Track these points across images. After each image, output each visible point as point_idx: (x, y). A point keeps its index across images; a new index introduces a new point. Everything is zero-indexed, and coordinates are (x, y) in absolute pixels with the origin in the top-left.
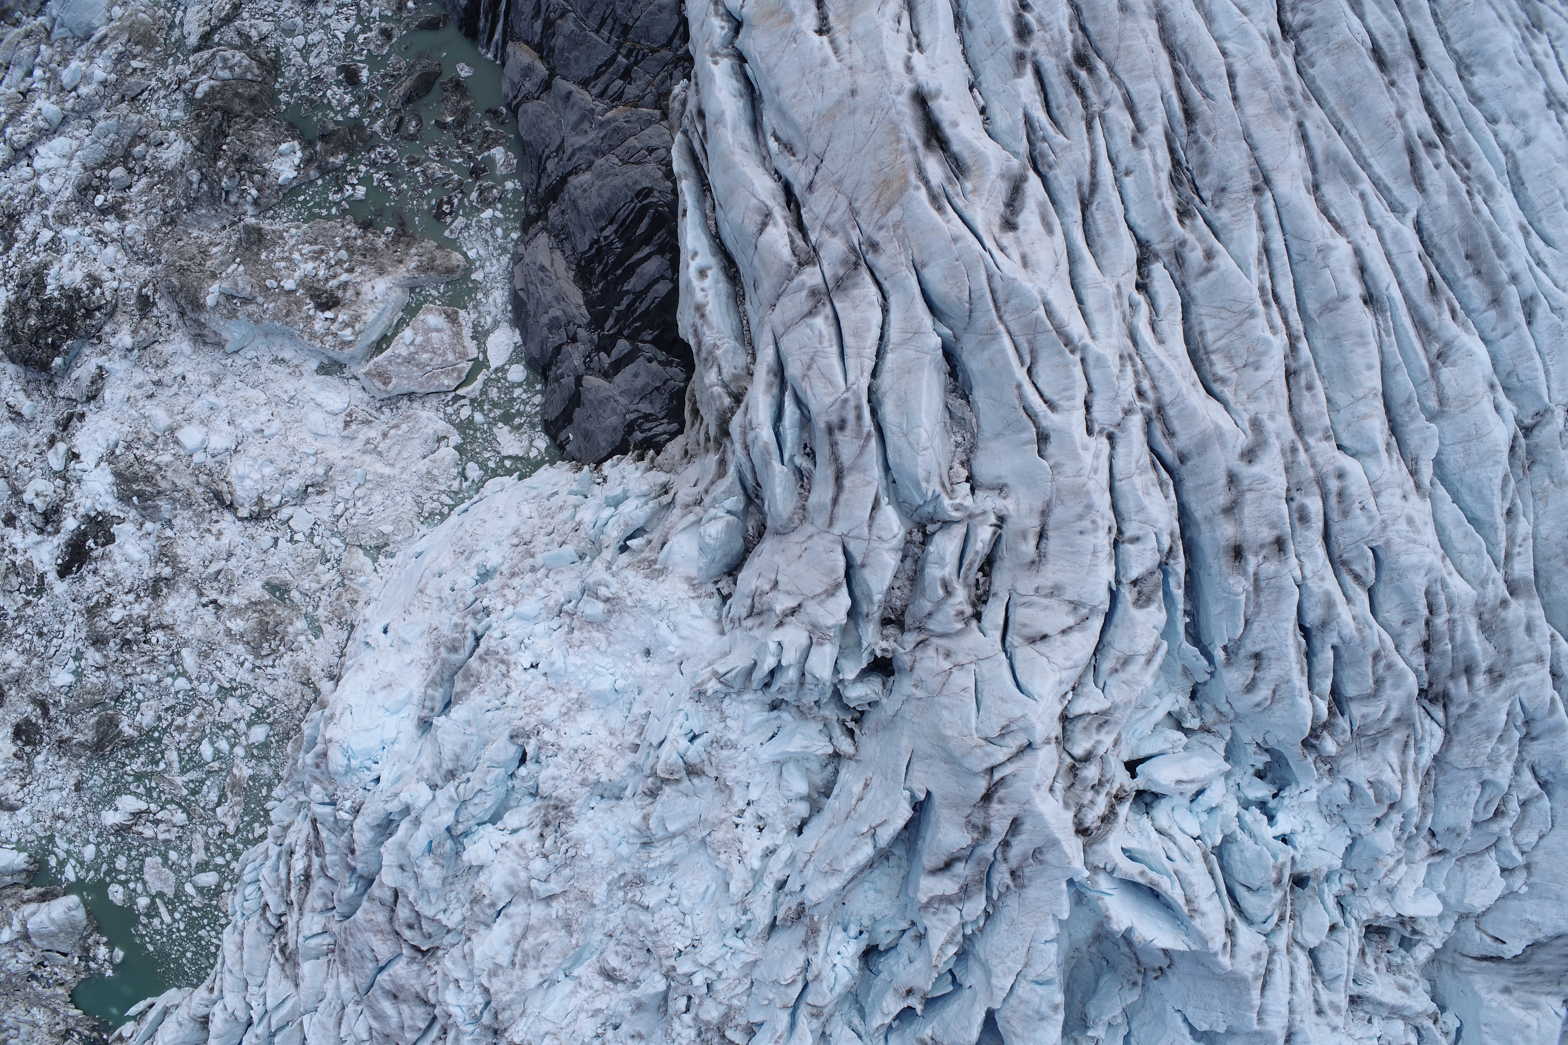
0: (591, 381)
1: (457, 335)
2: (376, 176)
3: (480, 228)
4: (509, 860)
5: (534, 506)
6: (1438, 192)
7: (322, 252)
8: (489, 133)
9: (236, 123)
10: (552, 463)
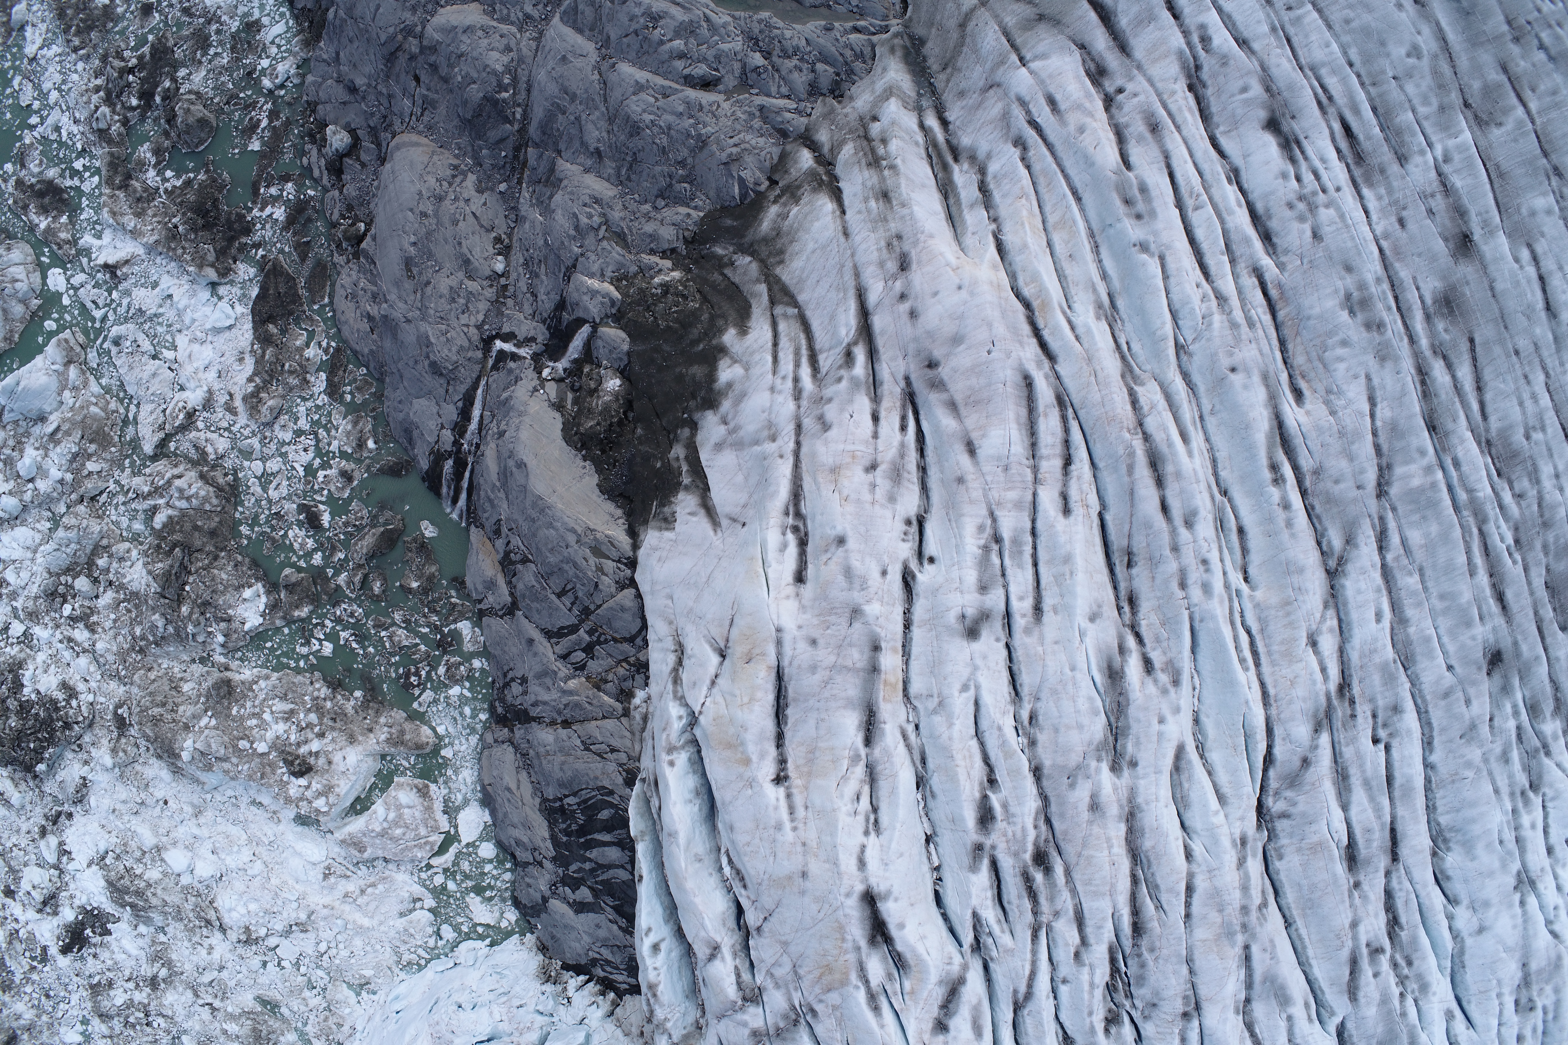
0: (557, 905)
1: (429, 809)
6: (1368, 1003)
7: (292, 713)
9: (197, 559)
10: (523, 934)
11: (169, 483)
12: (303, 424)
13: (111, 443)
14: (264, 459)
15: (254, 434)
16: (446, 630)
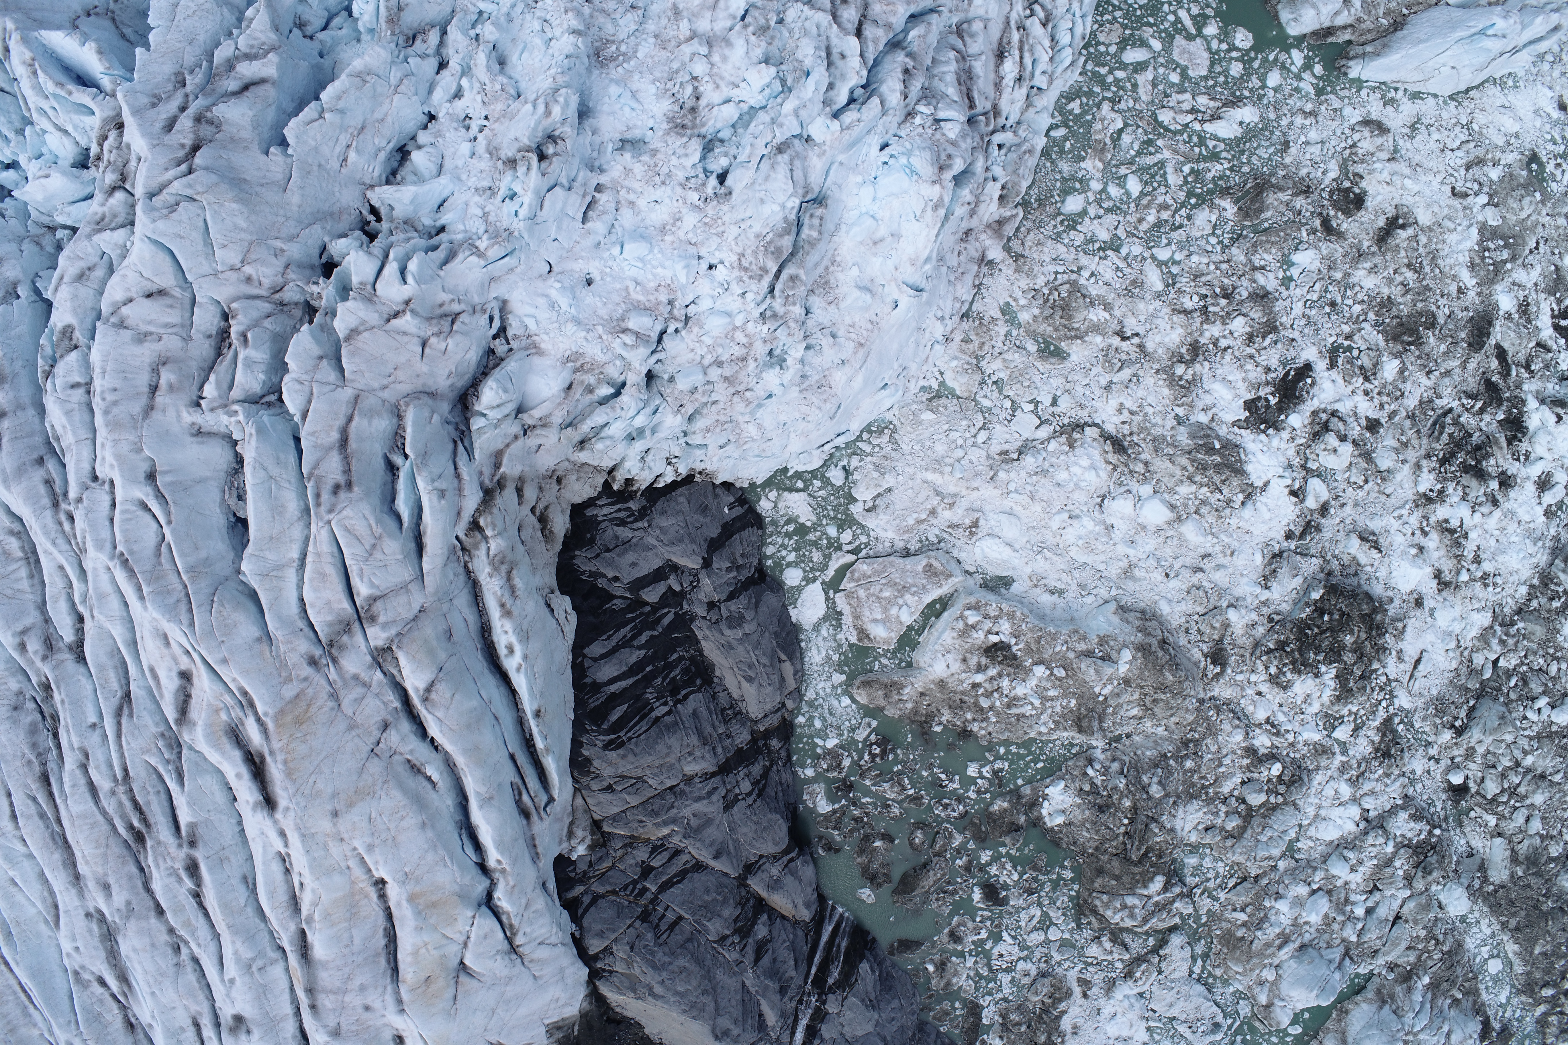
0: (692, 562)
1: (857, 617)
2: (956, 785)
3: (838, 728)
4: (727, 70)
5: (744, 434)
7: (1009, 706)
8: (835, 828)
9: (1116, 848)
10: (752, 485)
11: (1145, 921)
12: (1005, 978)
13: (1221, 938)
14: (1047, 942)
15: (1059, 964)
16: (843, 802)
